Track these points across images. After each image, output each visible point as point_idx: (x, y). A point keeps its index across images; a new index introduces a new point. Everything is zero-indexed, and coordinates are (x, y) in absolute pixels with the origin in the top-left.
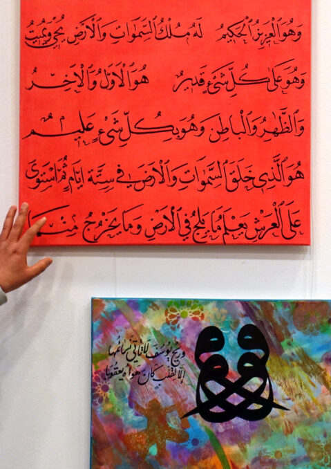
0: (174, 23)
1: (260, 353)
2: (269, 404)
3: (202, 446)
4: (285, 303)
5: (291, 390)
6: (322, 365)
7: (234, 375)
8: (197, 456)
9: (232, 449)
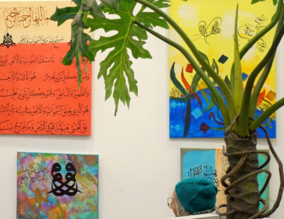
0: (45, 57)
1: (73, 173)
2: (76, 191)
3: (53, 204)
4: (82, 156)
5: (83, 186)
6: (94, 178)
7: (64, 180)
8: (52, 207)
9: (64, 206)
